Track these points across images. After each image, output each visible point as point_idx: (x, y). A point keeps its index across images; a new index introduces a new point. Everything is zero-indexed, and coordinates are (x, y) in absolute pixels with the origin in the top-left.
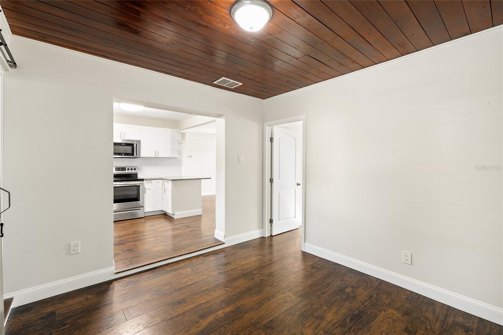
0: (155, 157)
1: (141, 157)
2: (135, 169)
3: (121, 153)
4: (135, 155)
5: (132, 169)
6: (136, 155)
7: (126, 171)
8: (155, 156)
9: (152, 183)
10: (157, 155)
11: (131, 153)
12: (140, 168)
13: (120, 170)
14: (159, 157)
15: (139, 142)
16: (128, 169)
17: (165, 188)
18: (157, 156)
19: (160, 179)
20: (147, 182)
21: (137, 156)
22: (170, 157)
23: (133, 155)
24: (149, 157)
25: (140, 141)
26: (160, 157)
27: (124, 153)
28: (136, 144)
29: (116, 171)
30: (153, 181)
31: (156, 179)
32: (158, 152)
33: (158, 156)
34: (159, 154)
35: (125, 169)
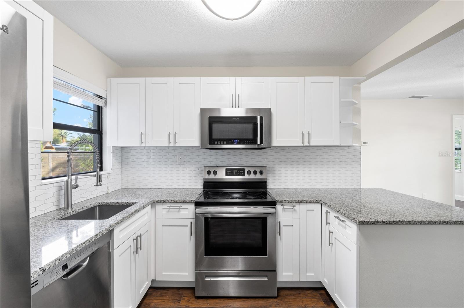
0: (302, 145)
1: (273, 146)
2: (261, 173)
3: (231, 139)
4: (259, 143)
5: (255, 173)
6: (261, 143)
7: (244, 175)
8: (303, 143)
9: (295, 210)
10: (307, 140)
11: (251, 137)
12: (271, 170)
13: (234, 174)
14: (312, 144)
15: (268, 111)
16: (249, 173)
17: (330, 232)
18: (307, 144)
19: (316, 202)
20: (284, 208)
21: (262, 146)
22: (339, 144)
23: (256, 143)
24: (289, 146)
25: (270, 109)
26: (313, 146)
27: (238, 139)
28: (261, 118)
29: (226, 175)
30: (298, 207)
31: (306, 202)
32: (309, 133)
33: (309, 142)
34: (312, 140)
35: (244, 173)
